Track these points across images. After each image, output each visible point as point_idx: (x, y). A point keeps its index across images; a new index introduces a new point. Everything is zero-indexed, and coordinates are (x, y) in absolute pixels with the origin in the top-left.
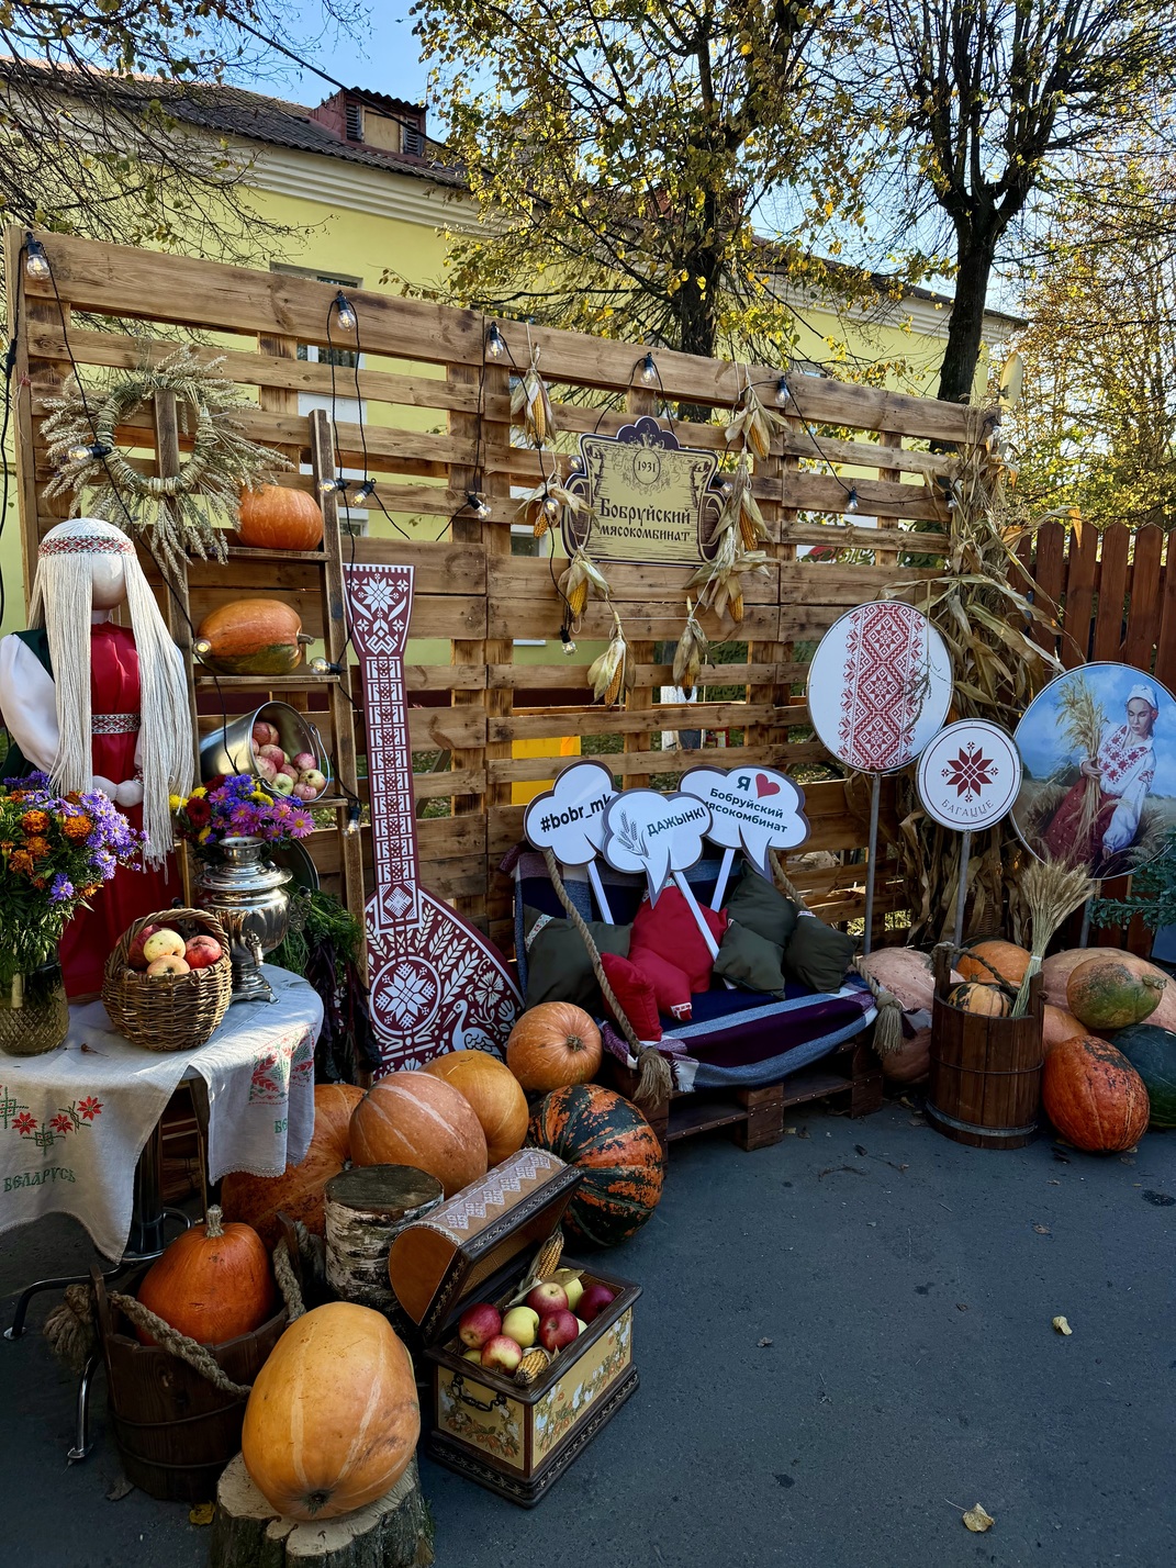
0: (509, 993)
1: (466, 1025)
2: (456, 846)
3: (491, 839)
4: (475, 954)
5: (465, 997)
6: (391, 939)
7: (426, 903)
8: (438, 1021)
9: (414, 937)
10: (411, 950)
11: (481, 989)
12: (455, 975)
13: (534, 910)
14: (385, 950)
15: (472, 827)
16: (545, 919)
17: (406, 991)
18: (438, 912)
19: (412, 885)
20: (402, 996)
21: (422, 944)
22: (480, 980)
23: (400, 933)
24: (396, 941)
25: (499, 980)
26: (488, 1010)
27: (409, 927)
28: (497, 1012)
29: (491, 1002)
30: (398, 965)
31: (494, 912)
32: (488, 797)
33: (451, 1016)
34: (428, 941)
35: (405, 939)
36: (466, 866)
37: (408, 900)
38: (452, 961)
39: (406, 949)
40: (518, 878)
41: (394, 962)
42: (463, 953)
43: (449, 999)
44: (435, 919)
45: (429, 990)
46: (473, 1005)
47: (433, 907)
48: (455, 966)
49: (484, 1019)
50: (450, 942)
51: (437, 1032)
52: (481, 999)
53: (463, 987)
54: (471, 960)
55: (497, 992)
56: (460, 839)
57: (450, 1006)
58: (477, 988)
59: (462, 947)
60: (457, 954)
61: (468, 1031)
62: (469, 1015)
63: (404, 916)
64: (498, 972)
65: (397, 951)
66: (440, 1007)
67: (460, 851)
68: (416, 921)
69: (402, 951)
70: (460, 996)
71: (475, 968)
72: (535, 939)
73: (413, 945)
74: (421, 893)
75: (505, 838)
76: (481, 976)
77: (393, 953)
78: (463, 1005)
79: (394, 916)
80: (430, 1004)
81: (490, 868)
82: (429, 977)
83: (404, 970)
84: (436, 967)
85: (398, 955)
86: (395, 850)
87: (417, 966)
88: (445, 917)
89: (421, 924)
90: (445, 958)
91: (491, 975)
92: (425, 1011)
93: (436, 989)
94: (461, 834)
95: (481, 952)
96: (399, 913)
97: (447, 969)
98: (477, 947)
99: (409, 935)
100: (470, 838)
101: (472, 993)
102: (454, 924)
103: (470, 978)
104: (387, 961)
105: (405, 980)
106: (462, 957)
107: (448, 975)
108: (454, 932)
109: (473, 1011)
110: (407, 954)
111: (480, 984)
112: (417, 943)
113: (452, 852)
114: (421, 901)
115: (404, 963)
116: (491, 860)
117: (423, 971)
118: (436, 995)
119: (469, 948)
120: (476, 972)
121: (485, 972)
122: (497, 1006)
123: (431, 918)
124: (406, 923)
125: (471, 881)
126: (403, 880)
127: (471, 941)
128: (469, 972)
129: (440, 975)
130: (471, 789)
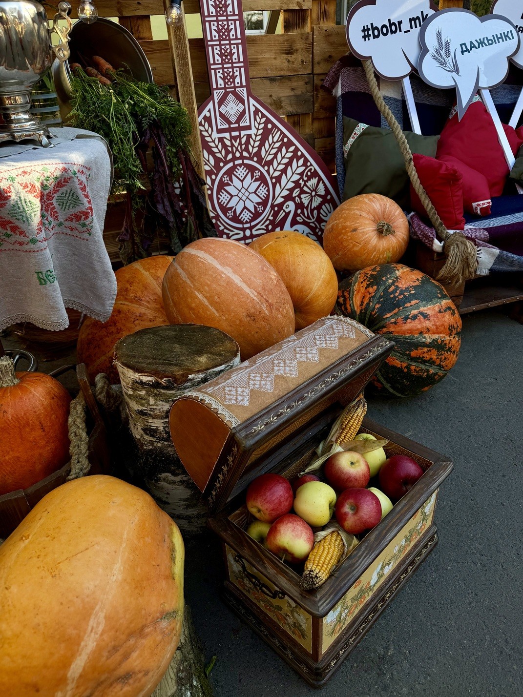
0: (329, 197)
1: (294, 223)
2: (285, 65)
3: (316, 59)
4: (301, 162)
5: (293, 199)
6: (228, 143)
7: (257, 111)
8: (271, 218)
9: (247, 143)
10: (245, 154)
11: (305, 193)
12: (284, 180)
13: (352, 120)
14: (223, 152)
15: (300, 45)
16: (362, 126)
17: (243, 191)
18: (268, 121)
19: (244, 93)
20: (240, 195)
21: (255, 150)
22: (305, 185)
23: (235, 138)
24: (232, 146)
25: (321, 185)
26: (312, 211)
27: (243, 133)
28: (319, 213)
29: (315, 204)
30: (235, 167)
31: (319, 131)
32: (315, 15)
33: (282, 215)
34: (260, 147)
35: (240, 144)
36: (294, 84)
37: (241, 107)
38: (281, 167)
39: (241, 153)
40: (340, 93)
41: (231, 164)
42: (291, 160)
43: (280, 200)
44: (265, 128)
45: (262, 191)
46: (300, 206)
47: (263, 116)
48: (284, 171)
49: (308, 218)
50: (280, 149)
51: (270, 227)
52: (306, 201)
53: (291, 190)
54: (297, 167)
55: (320, 196)
56: (289, 57)
57: (280, 206)
58: (302, 192)
59: (289, 155)
60: (285, 161)
61: (296, 227)
62: (296, 215)
63: (238, 122)
64: (320, 179)
65: (234, 154)
66: (273, 206)
67: (289, 69)
68: (249, 128)
69: (238, 155)
70: (288, 198)
71: (301, 174)
72: (352, 146)
73: (247, 150)
74: (252, 101)
75: (329, 59)
76: (306, 181)
77: (230, 156)
78: (291, 206)
79: (229, 123)
80: (264, 203)
81: (315, 88)
82: (262, 179)
83: (241, 172)
84: (268, 171)
85: (234, 158)
86: (226, 56)
87: (251, 169)
88: (274, 125)
89: (253, 131)
90: (275, 163)
91: (314, 181)
92: (260, 209)
93: (268, 191)
94: (289, 52)
95: (306, 161)
96: (233, 119)
97: (277, 174)
98: (303, 155)
99: (243, 141)
100: (298, 57)
101: (299, 196)
102: (282, 132)
103: (297, 183)
104: (226, 163)
105: (242, 181)
106: (289, 164)
107: (278, 179)
108: (282, 140)
109: (299, 211)
110: (242, 157)
111: (305, 189)
112: (250, 148)
113: (282, 70)
114: (252, 109)
115: (240, 165)
116: (317, 81)
117: (257, 174)
118: (268, 196)
119: (296, 156)
120: (302, 178)
121: (309, 178)
122: (319, 208)
123: (262, 126)
124: (240, 129)
125: (298, 99)
126: (235, 87)
127: (297, 149)
128: (296, 177)
129: (272, 178)
130: (298, 4)
